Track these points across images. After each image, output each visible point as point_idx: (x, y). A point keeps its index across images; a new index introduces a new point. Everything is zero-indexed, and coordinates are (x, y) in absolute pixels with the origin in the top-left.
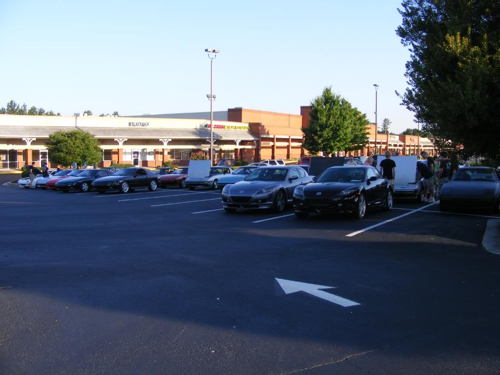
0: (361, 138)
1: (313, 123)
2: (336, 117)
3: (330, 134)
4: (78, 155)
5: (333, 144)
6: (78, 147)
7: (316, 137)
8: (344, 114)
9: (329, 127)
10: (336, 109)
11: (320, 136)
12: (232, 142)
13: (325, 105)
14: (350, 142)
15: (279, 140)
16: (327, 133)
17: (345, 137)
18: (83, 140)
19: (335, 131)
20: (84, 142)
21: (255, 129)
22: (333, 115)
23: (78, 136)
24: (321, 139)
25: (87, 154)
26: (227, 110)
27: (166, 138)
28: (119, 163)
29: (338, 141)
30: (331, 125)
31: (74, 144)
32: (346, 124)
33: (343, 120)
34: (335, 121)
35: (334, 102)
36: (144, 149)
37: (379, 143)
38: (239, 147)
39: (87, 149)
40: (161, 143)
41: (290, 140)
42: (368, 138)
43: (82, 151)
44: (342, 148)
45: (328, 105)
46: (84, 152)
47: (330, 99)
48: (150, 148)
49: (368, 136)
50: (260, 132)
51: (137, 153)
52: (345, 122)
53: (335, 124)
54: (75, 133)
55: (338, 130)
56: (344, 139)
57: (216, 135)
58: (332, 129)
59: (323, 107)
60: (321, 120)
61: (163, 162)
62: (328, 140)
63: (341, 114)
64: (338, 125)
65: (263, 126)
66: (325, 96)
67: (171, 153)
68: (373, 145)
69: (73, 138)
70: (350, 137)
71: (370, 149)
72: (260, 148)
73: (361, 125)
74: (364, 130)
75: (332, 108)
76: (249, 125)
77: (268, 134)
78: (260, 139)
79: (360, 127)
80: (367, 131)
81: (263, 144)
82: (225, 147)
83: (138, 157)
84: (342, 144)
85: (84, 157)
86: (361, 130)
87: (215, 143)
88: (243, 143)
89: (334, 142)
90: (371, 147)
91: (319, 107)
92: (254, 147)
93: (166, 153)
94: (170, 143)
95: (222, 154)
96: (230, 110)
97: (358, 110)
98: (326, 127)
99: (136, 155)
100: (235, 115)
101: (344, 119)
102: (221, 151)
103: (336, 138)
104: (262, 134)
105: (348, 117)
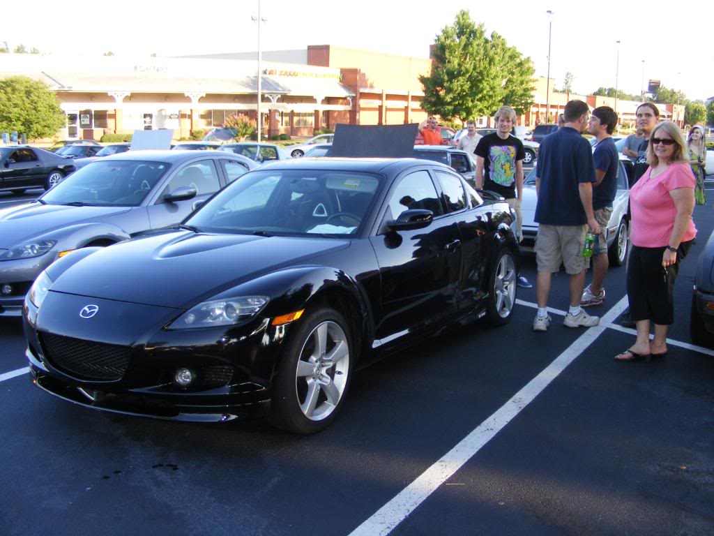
0: (522, 95)
1: (437, 68)
2: (477, 58)
3: (466, 87)
4: (18, 119)
5: (470, 104)
6: (16, 105)
7: (442, 93)
8: (491, 53)
9: (464, 75)
10: (478, 45)
11: (449, 90)
12: (310, 99)
13: (459, 37)
14: (500, 101)
15: (389, 97)
16: (460, 84)
17: (491, 93)
18: (28, 93)
19: (475, 83)
20: (27, 97)
21: (350, 78)
22: (472, 54)
23: (17, 86)
24: (451, 95)
25: (33, 118)
26: (306, 48)
27: (194, 91)
28: (117, 133)
29: (480, 100)
30: (467, 71)
31: (9, 100)
32: (494, 70)
33: (490, 64)
34: (475, 66)
35: (473, 33)
36: (161, 110)
37: (552, 107)
38: (323, 108)
39: (35, 109)
40: (188, 99)
41: (410, 98)
42: (532, 97)
43: (24, 113)
44: (485, 111)
45: (464, 38)
46: (28, 115)
47: (467, 28)
48: (172, 108)
49: (532, 93)
50: (358, 84)
51: (150, 116)
52: (492, 66)
53: (474, 69)
54: (12, 82)
55: (480, 81)
56: (491, 97)
57: (282, 88)
58: (470, 79)
59: (453, 41)
60: (449, 62)
61: (191, 131)
62: (462, 97)
63: (486, 55)
64: (481, 73)
65: (364, 75)
66: (458, 23)
67: (207, 116)
68: (544, 110)
69: (9, 90)
70: (501, 93)
71: (540, 116)
72: (358, 108)
73: (521, 75)
74: (527, 83)
75: (471, 44)
76: (341, 72)
77: (372, 87)
78: (358, 95)
79: (520, 79)
80: (531, 85)
81: (363, 103)
82: (299, 108)
83: (151, 122)
84: (486, 104)
85: (28, 124)
86: (522, 83)
87: (279, 100)
88: (329, 100)
89: (472, 101)
90: (542, 113)
91: (448, 42)
92: (349, 108)
93: (196, 117)
94: (202, 99)
95: (296, 119)
96: (310, 48)
97: (518, 50)
98: (459, 74)
99: (148, 119)
100: (318, 55)
101: (491, 61)
102: (292, 114)
103: (476, 94)
104: (362, 87)
105: (497, 58)
